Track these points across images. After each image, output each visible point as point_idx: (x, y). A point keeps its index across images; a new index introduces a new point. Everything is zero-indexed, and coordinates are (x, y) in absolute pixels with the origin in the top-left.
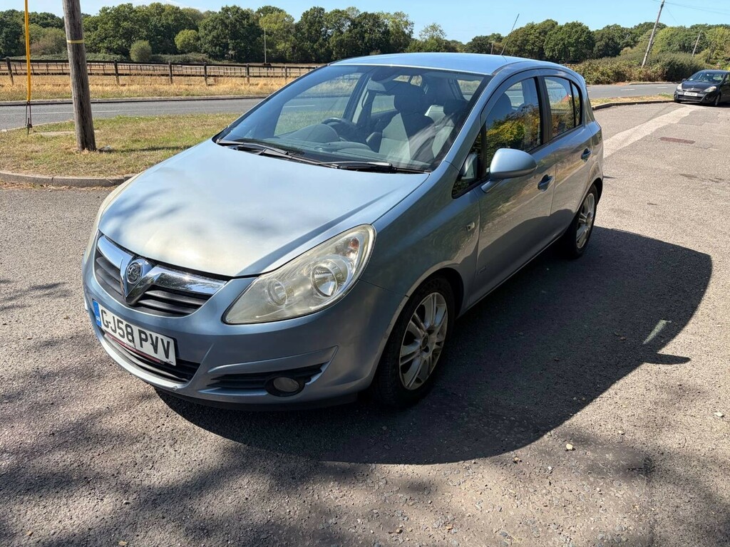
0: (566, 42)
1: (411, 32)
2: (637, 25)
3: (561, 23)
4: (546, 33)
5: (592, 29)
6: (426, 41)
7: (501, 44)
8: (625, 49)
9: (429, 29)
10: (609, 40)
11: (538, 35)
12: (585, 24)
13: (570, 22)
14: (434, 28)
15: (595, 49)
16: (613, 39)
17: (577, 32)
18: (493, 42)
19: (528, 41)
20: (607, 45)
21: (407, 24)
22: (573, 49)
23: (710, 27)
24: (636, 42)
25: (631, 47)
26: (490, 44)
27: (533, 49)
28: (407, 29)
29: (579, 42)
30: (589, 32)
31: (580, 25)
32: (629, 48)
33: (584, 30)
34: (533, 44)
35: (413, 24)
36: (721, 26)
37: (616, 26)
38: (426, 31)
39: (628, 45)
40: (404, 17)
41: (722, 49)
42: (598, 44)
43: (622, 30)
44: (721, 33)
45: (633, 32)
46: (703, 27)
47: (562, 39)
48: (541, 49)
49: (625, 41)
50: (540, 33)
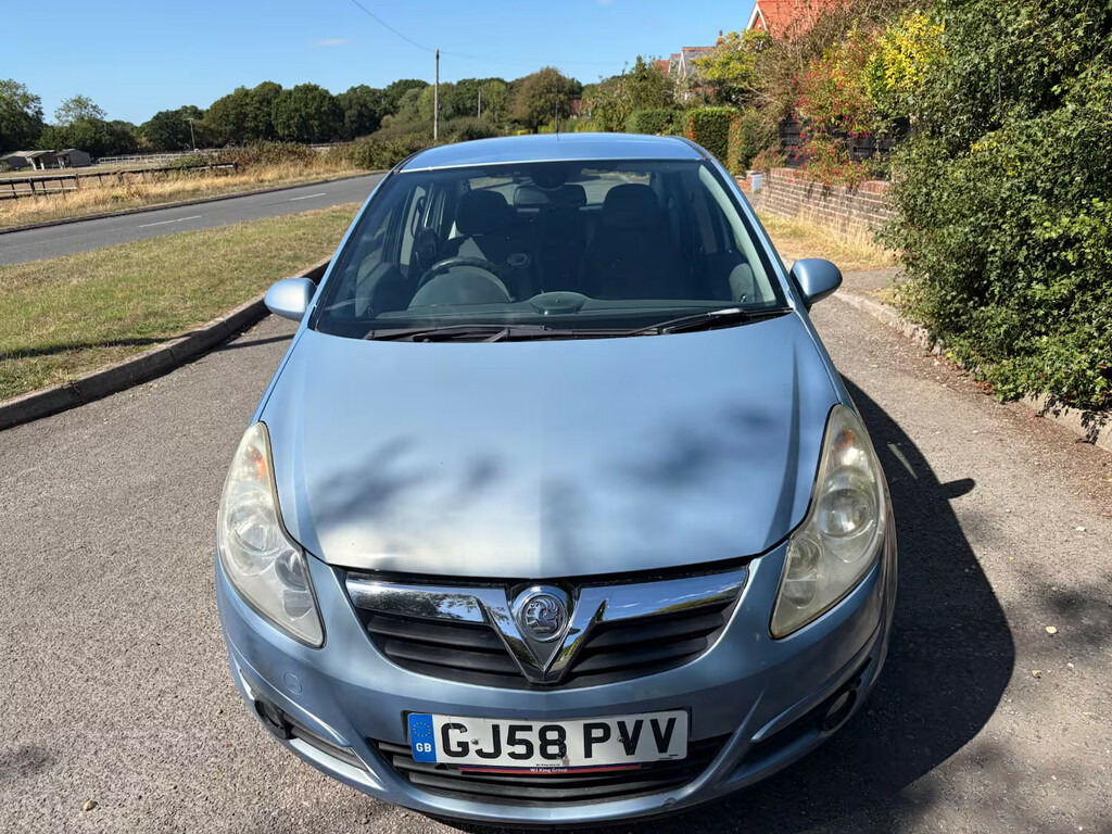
0: (303, 113)
1: (39, 113)
2: (391, 84)
3: (288, 86)
4: (269, 103)
5: (334, 93)
6: (72, 126)
7: (203, 122)
8: (385, 118)
9: (71, 105)
10: (361, 106)
11: (258, 105)
12: (323, 86)
13: (300, 84)
14: (80, 103)
15: (347, 120)
16: (365, 105)
17: (314, 98)
18: (191, 119)
19: (246, 115)
20: (360, 114)
21: (27, 99)
22: (316, 123)
23: (480, 83)
24: (396, 109)
25: (392, 114)
26: (186, 122)
27: (256, 126)
28: (28, 107)
29: (321, 113)
30: (331, 98)
31: (316, 88)
32: (389, 116)
33: (324, 95)
34: (255, 118)
35: (38, 98)
36: (492, 79)
37: (362, 87)
38: (67, 108)
39: (387, 112)
40: (17, 89)
41: (503, 108)
42: (347, 114)
43: (374, 92)
44: (496, 89)
45: (389, 93)
46: (472, 82)
47: (297, 110)
48: (270, 126)
49: (382, 107)
50: (261, 103)
